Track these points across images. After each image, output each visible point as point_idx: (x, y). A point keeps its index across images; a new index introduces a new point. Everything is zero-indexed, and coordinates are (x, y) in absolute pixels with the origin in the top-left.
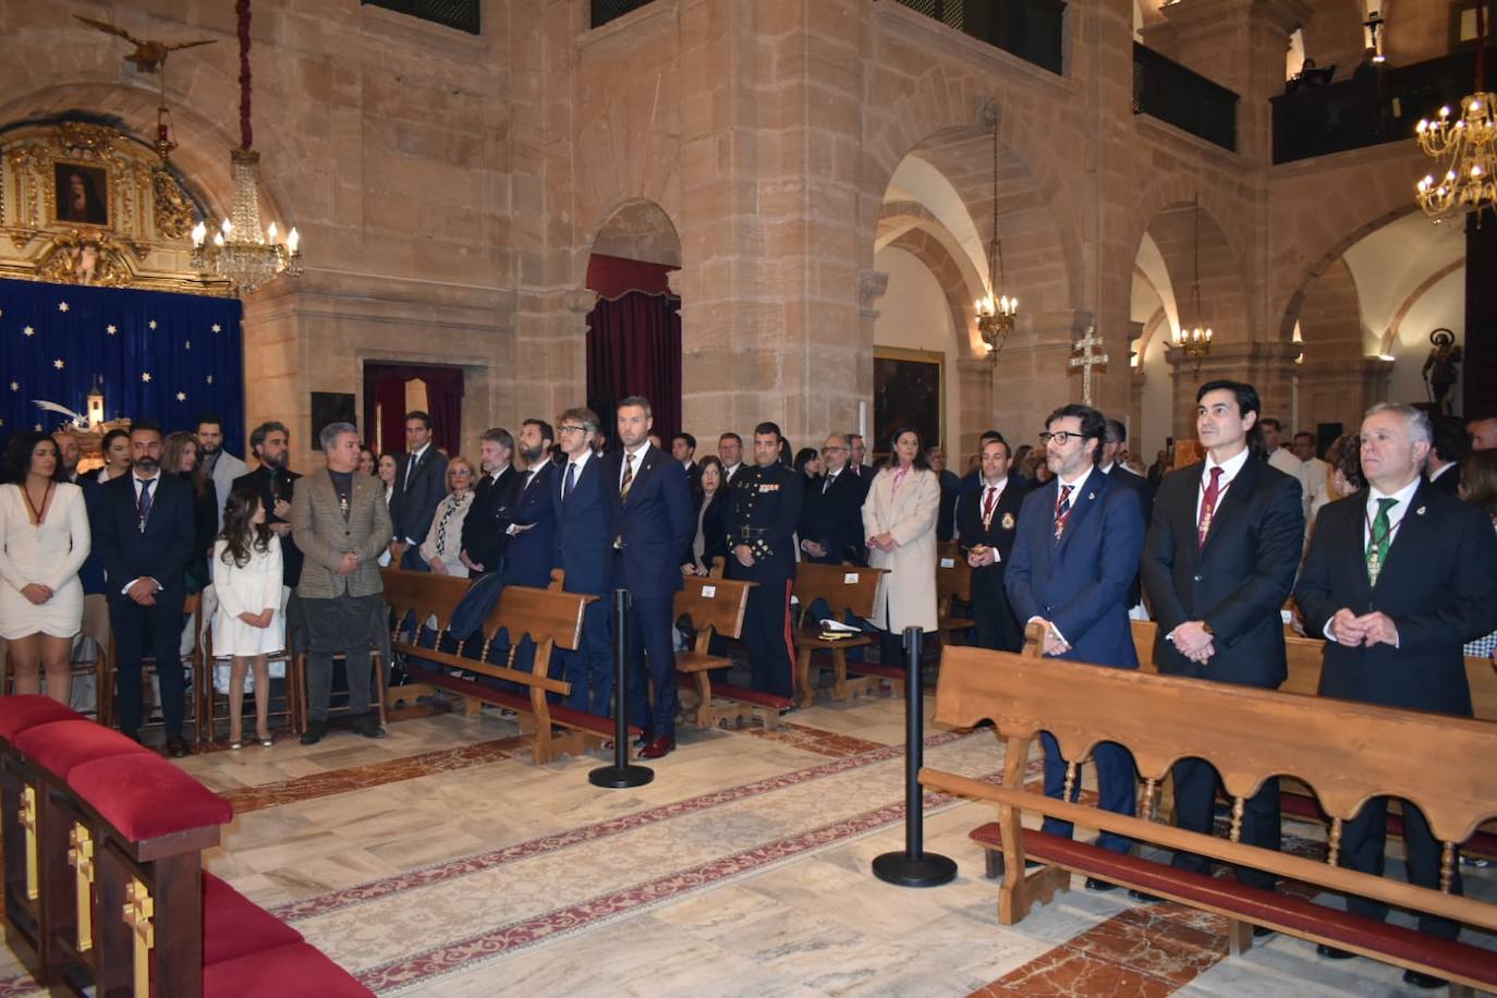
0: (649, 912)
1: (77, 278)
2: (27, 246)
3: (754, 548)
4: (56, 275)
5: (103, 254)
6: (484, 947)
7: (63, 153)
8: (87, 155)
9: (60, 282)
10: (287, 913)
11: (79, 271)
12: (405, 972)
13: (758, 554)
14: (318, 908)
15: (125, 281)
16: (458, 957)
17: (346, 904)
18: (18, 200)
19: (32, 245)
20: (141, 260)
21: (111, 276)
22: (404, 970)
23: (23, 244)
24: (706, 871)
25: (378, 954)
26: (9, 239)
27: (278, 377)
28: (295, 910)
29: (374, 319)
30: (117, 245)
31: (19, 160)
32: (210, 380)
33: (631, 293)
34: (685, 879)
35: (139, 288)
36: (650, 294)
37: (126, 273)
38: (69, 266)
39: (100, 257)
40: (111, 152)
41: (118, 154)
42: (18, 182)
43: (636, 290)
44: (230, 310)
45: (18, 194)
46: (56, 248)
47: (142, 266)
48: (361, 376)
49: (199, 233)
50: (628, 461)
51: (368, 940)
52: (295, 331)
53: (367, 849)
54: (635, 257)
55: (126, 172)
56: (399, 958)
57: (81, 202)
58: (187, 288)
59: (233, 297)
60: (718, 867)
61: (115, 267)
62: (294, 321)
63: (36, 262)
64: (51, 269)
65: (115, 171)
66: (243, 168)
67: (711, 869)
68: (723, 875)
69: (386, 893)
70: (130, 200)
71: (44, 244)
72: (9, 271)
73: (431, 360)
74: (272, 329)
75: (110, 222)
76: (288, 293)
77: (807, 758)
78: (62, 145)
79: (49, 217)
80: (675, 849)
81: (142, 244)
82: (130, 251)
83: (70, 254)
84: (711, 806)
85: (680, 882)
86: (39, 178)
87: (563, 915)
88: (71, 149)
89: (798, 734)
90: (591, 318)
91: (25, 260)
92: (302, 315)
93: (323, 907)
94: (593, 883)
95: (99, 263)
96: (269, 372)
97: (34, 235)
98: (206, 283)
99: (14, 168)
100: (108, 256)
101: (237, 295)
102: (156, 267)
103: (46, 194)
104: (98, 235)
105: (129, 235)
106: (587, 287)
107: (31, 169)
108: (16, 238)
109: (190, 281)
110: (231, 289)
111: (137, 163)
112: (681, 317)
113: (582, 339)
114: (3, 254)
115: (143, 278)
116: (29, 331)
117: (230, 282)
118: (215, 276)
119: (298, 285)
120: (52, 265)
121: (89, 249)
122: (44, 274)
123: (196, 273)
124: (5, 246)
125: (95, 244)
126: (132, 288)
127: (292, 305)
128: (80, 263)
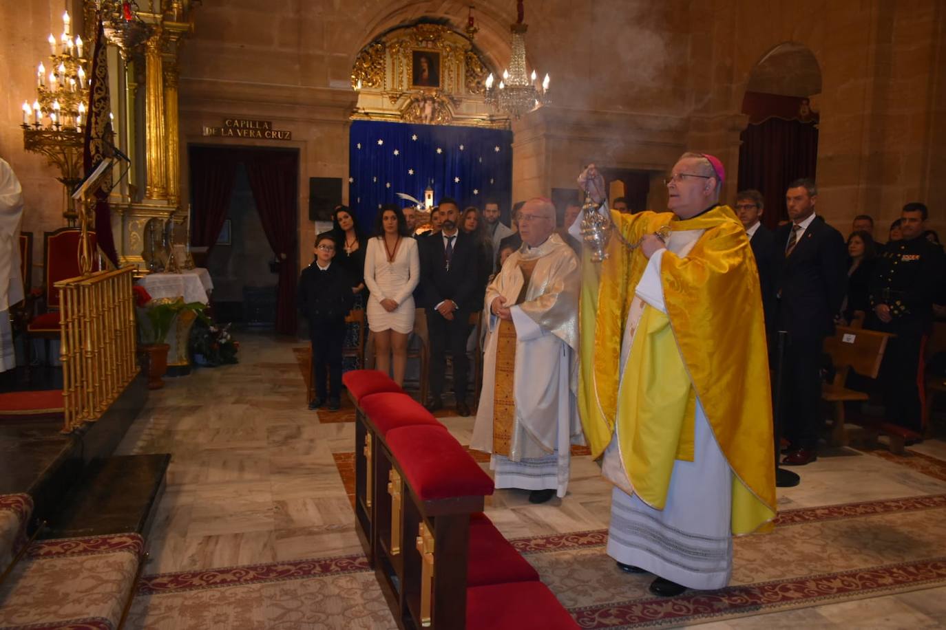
0: (813, 607)
1: (422, 120)
2: (398, 102)
3: (892, 307)
5: (436, 105)
6: (673, 608)
7: (417, 44)
8: (430, 45)
9: (413, 123)
10: (527, 545)
11: (423, 115)
12: (612, 617)
13: (896, 312)
14: (548, 546)
15: (448, 121)
16: (652, 613)
17: (567, 546)
18: (393, 75)
19: (400, 101)
20: (456, 108)
21: (440, 118)
22: (611, 615)
23: (395, 101)
24: (861, 578)
25: (591, 595)
26: (388, 99)
27: (532, 178)
28: (533, 542)
30: (444, 99)
31: (394, 50)
32: (492, 181)
33: (771, 120)
34: (843, 581)
35: (455, 125)
37: (448, 116)
38: (418, 114)
40: (442, 42)
41: (446, 43)
42: (393, 64)
43: (775, 116)
44: (503, 138)
45: (393, 71)
46: (412, 102)
47: (456, 111)
49: (489, 81)
50: (795, 231)
51: (584, 582)
52: (543, 148)
53: (581, 504)
54: (776, 92)
55: (451, 53)
56: (607, 603)
57: (426, 74)
58: (482, 124)
59: (508, 129)
60: (873, 576)
61: (442, 113)
62: (543, 141)
63: (401, 111)
64: (409, 116)
65: (445, 54)
66: (517, 36)
67: (867, 576)
68: (879, 586)
69: (596, 543)
70: (452, 71)
71: (406, 100)
72: (388, 117)
74: (530, 148)
75: (441, 85)
76: (541, 124)
77: (936, 485)
78: (417, 40)
79: (409, 85)
80: (830, 550)
81: (457, 98)
82: (451, 103)
83: (419, 106)
84: (855, 516)
85: (837, 584)
86: (405, 61)
87: (737, 593)
88: (421, 41)
89: (923, 462)
90: (744, 135)
91: (396, 110)
92: (547, 137)
93: (551, 546)
94: (760, 568)
96: (527, 176)
97: (401, 95)
98: (492, 121)
99: (392, 55)
101: (510, 127)
102: (465, 112)
103: (407, 70)
104: (434, 94)
105: (451, 93)
106: (742, 112)
107: (400, 55)
108: (391, 98)
109: (483, 119)
110: (507, 124)
111: (457, 47)
112: (818, 130)
113: (736, 151)
114: (385, 107)
115: (457, 119)
116: (396, 153)
117: (506, 119)
118: (498, 116)
119: (546, 118)
120: (409, 113)
122: (405, 119)
123: (487, 114)
124: (386, 102)
126: (452, 125)
127: (542, 131)
128: (424, 111)
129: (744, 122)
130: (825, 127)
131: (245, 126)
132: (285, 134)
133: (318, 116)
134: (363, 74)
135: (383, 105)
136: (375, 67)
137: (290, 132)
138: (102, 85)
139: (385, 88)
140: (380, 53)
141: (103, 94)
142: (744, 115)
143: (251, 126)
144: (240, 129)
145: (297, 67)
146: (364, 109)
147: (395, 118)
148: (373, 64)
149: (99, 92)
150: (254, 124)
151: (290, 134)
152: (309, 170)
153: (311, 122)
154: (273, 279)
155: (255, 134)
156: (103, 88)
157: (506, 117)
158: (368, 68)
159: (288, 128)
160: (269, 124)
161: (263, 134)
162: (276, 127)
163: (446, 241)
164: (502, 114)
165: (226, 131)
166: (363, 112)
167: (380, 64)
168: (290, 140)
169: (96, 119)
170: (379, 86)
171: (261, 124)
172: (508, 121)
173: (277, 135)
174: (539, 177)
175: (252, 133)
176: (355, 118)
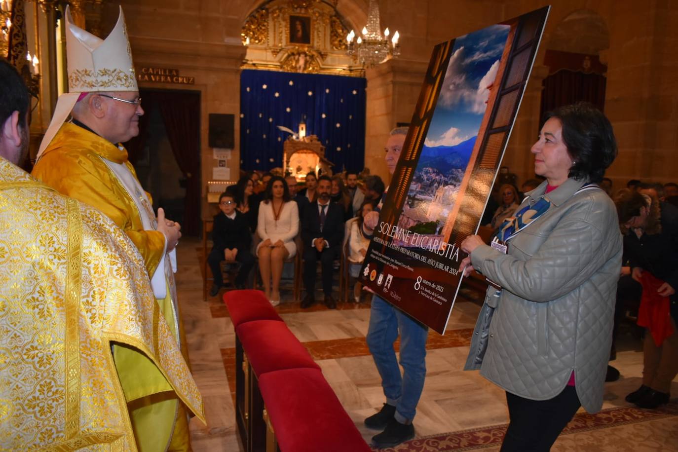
1: (297, 70)
2: (278, 56)
4: (289, 69)
5: (308, 58)
7: (293, 10)
8: (303, 11)
9: (290, 72)
11: (298, 66)
15: (317, 71)
18: (275, 34)
19: (280, 55)
20: (323, 60)
21: (311, 69)
23: (276, 55)
26: (271, 53)
27: (382, 115)
30: (314, 53)
31: (275, 15)
32: (351, 117)
35: (322, 73)
36: (572, 71)
37: (317, 67)
38: (294, 64)
39: (306, 59)
40: (313, 9)
41: (316, 9)
42: (275, 25)
44: (361, 83)
45: (275, 31)
46: (289, 56)
47: (324, 63)
49: (350, 37)
52: (391, 92)
55: (319, 18)
57: (300, 34)
58: (343, 73)
59: (363, 77)
61: (312, 64)
62: (391, 86)
63: (281, 62)
64: (287, 66)
65: (314, 18)
70: (320, 32)
71: (284, 54)
72: (270, 67)
74: (380, 91)
75: (311, 42)
76: (388, 72)
78: (293, 7)
79: (287, 42)
81: (324, 53)
82: (319, 56)
83: (294, 58)
86: (283, 23)
88: (296, 8)
90: (544, 82)
91: (277, 62)
92: (394, 83)
95: (306, 62)
96: (377, 113)
97: (280, 50)
98: (351, 71)
99: (274, 19)
100: (310, 59)
101: (365, 75)
102: (330, 63)
103: (286, 30)
104: (306, 49)
105: (319, 48)
106: (545, 64)
107: (280, 19)
108: (273, 52)
109: (344, 69)
110: (362, 73)
111: (324, 13)
112: (606, 78)
113: (539, 94)
114: (268, 59)
115: (323, 69)
116: (277, 95)
117: (362, 69)
118: (355, 67)
119: (393, 68)
120: (287, 64)
121: (302, 56)
122: (284, 68)
123: (347, 65)
124: (269, 56)
125: (305, 53)
126: (320, 73)
127: (390, 78)
128: (298, 62)
129: (545, 72)
131: (157, 72)
132: (189, 80)
133: (216, 66)
134: (251, 33)
135: (266, 58)
136: (261, 28)
137: (193, 78)
138: (19, 31)
139: (268, 45)
140: (264, 17)
141: (20, 40)
142: (545, 66)
143: (163, 73)
144: (154, 75)
145: (198, 26)
146: (252, 61)
147: (276, 68)
148: (259, 26)
149: (17, 38)
150: (165, 72)
151: (193, 80)
152: (208, 108)
153: (210, 70)
154: (181, 192)
155: (166, 79)
156: (21, 34)
158: (255, 29)
159: (192, 74)
160: (177, 71)
161: (172, 79)
162: (182, 73)
163: (320, 208)
164: (358, 65)
165: (142, 77)
166: (251, 63)
167: (264, 26)
168: (193, 84)
169: (15, 61)
170: (264, 43)
171: (171, 71)
172: (363, 70)
173: (183, 80)
174: (387, 114)
175: (163, 79)
176: (244, 67)
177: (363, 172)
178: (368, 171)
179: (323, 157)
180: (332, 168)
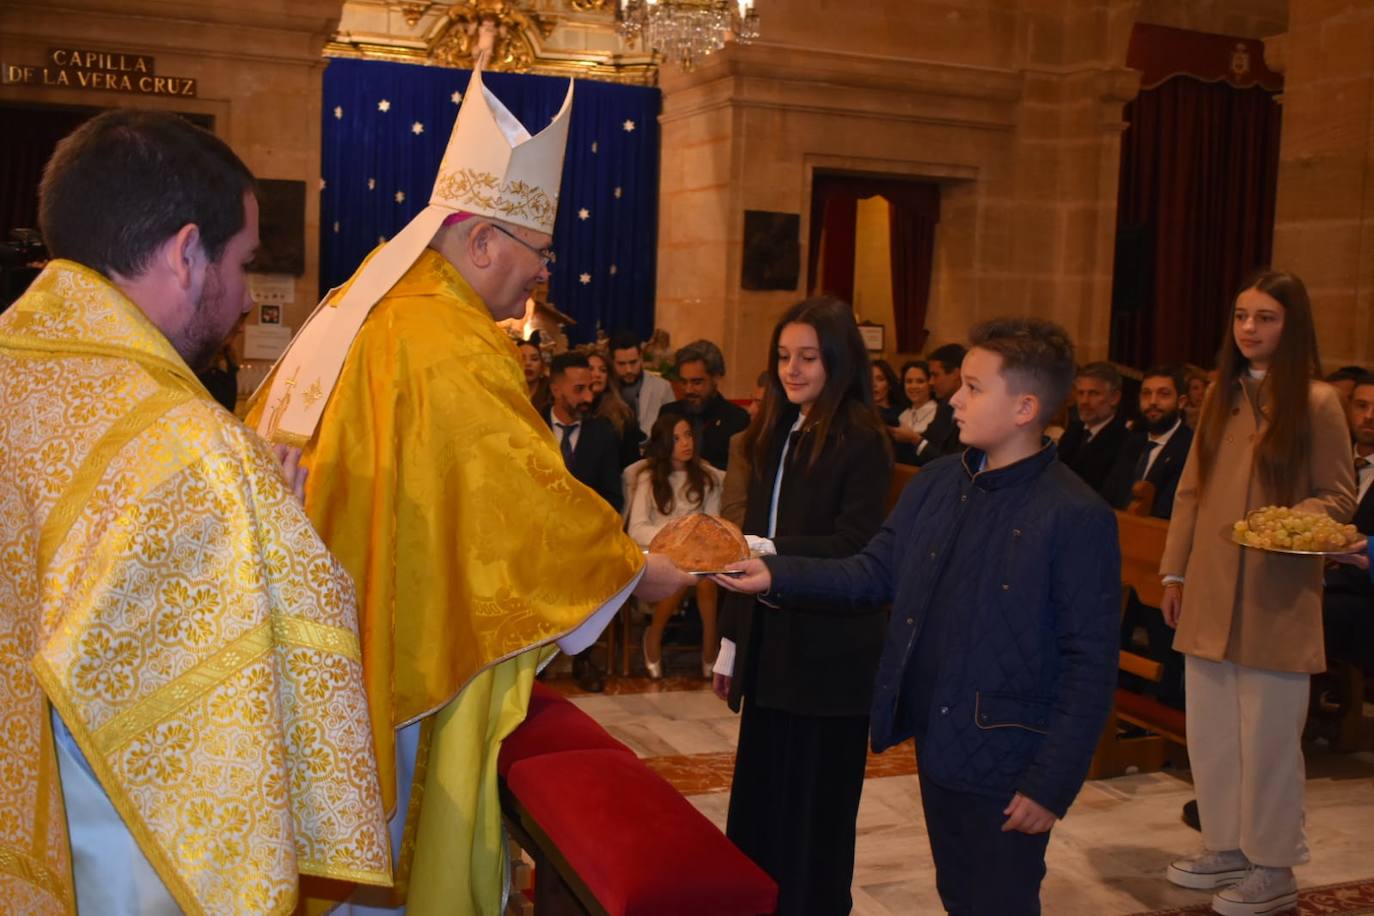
1: (473, 61)
2: (420, 22)
4: (450, 59)
5: (503, 30)
9: (453, 66)
11: (475, 51)
15: (526, 65)
19: (426, 20)
20: (545, 38)
21: (510, 59)
23: (416, 20)
26: (401, 14)
27: (703, 189)
29: (829, 113)
30: (520, 18)
32: (618, 193)
33: (1175, 80)
35: (542, 73)
36: (1202, 79)
37: (527, 54)
38: (464, 48)
39: (499, 33)
43: (1184, 73)
44: (646, 101)
46: (451, 23)
47: (545, 44)
48: (809, 189)
52: (728, 129)
54: (1185, 25)
58: (597, 73)
59: (650, 85)
61: (515, 47)
62: (728, 113)
63: (429, 41)
64: (444, 51)
71: (438, 18)
72: (399, 53)
73: (901, 169)
74: (698, 126)
76: (723, 76)
81: (547, 17)
82: (534, 27)
83: (466, 31)
90: (1128, 112)
91: (417, 39)
92: (737, 105)
95: (498, 42)
96: (691, 183)
97: (428, 8)
98: (619, 67)
100: (508, 32)
101: (656, 81)
102: (562, 45)
104: (499, 6)
105: (533, 6)
106: (1129, 65)
108: (408, 12)
109: (600, 63)
110: (650, 74)
112: (1280, 106)
113: (1114, 142)
114: (393, 32)
115: (545, 61)
116: (418, 128)
117: (648, 64)
118: (631, 57)
119: (736, 65)
120: (446, 45)
121: (488, 24)
122: (437, 57)
123: (608, 53)
124: (397, 21)
125: (494, 17)
126: (533, 73)
127: (726, 92)
128: (477, 42)
129: (1131, 84)
130: (1297, 99)
131: (95, 64)
132: (182, 85)
133: (255, 48)
135: (389, 26)
137: (194, 81)
142: (1131, 70)
143: (109, 66)
144: (84, 70)
146: (349, 35)
147: (415, 55)
150: (115, 62)
151: (193, 87)
153: (239, 59)
155: (118, 82)
157: (647, 60)
159: (192, 71)
160: (149, 61)
161: (134, 82)
162: (161, 68)
164: (638, 53)
165: (54, 75)
166: (347, 40)
168: (194, 96)
171: (131, 61)
172: (652, 67)
173: (166, 86)
174: (719, 187)
175: (110, 81)
176: (329, 52)
177: (652, 341)
178: (664, 340)
179: (543, 299)
180: (567, 331)
